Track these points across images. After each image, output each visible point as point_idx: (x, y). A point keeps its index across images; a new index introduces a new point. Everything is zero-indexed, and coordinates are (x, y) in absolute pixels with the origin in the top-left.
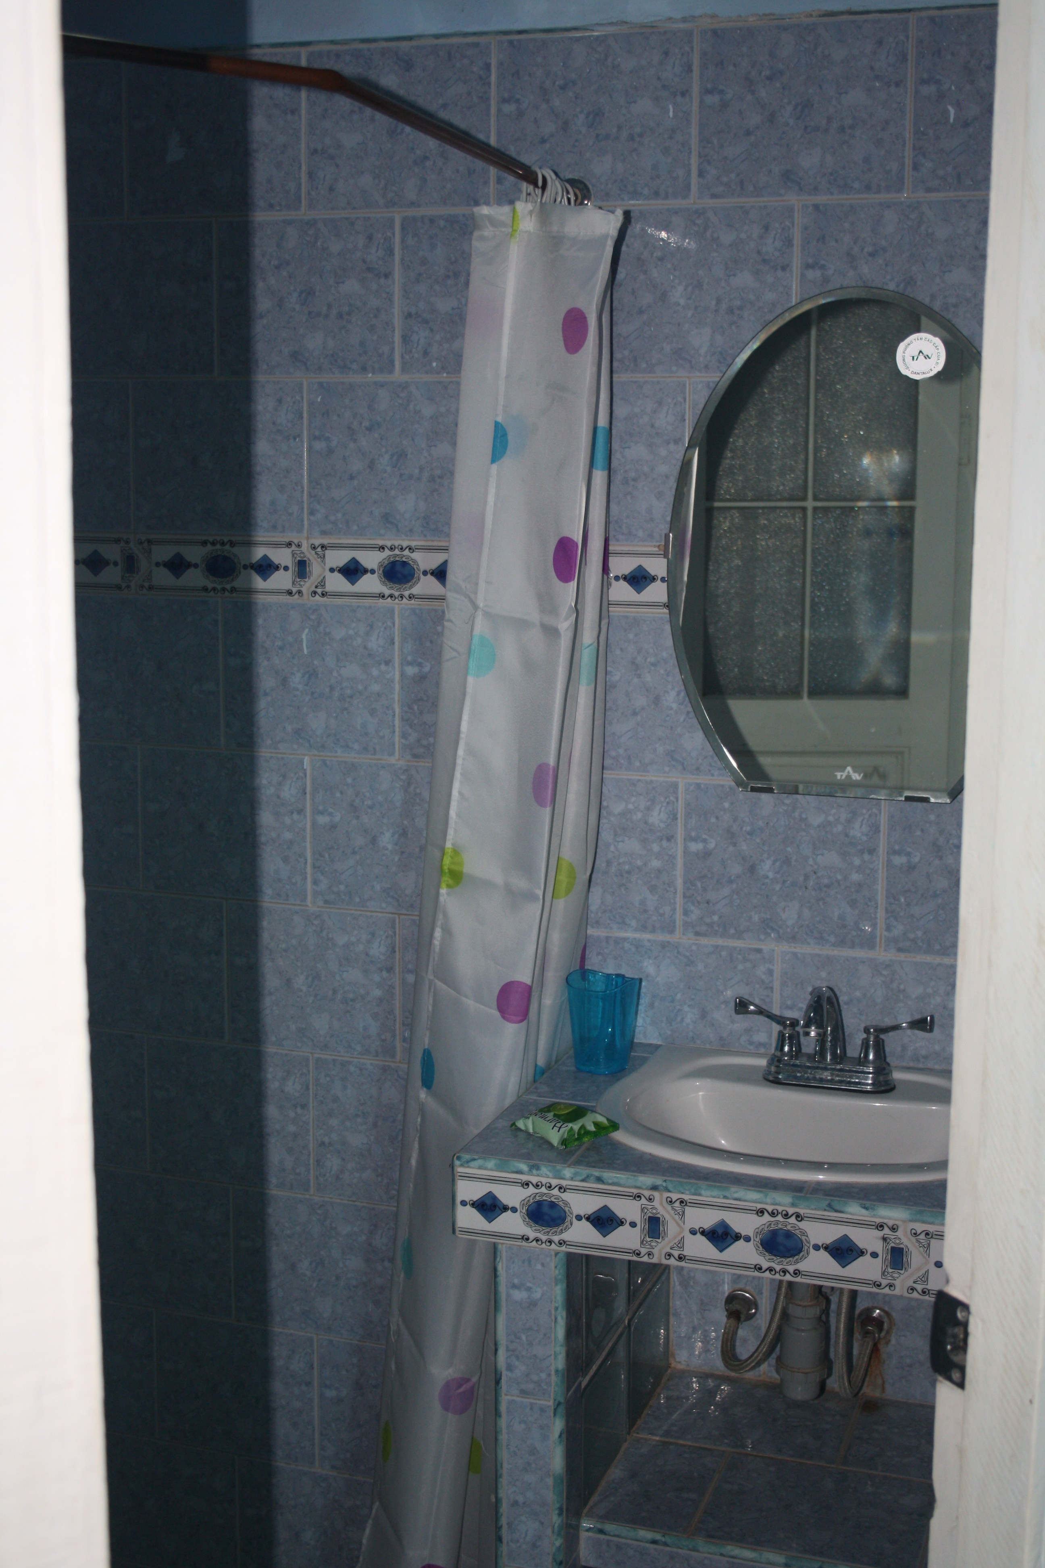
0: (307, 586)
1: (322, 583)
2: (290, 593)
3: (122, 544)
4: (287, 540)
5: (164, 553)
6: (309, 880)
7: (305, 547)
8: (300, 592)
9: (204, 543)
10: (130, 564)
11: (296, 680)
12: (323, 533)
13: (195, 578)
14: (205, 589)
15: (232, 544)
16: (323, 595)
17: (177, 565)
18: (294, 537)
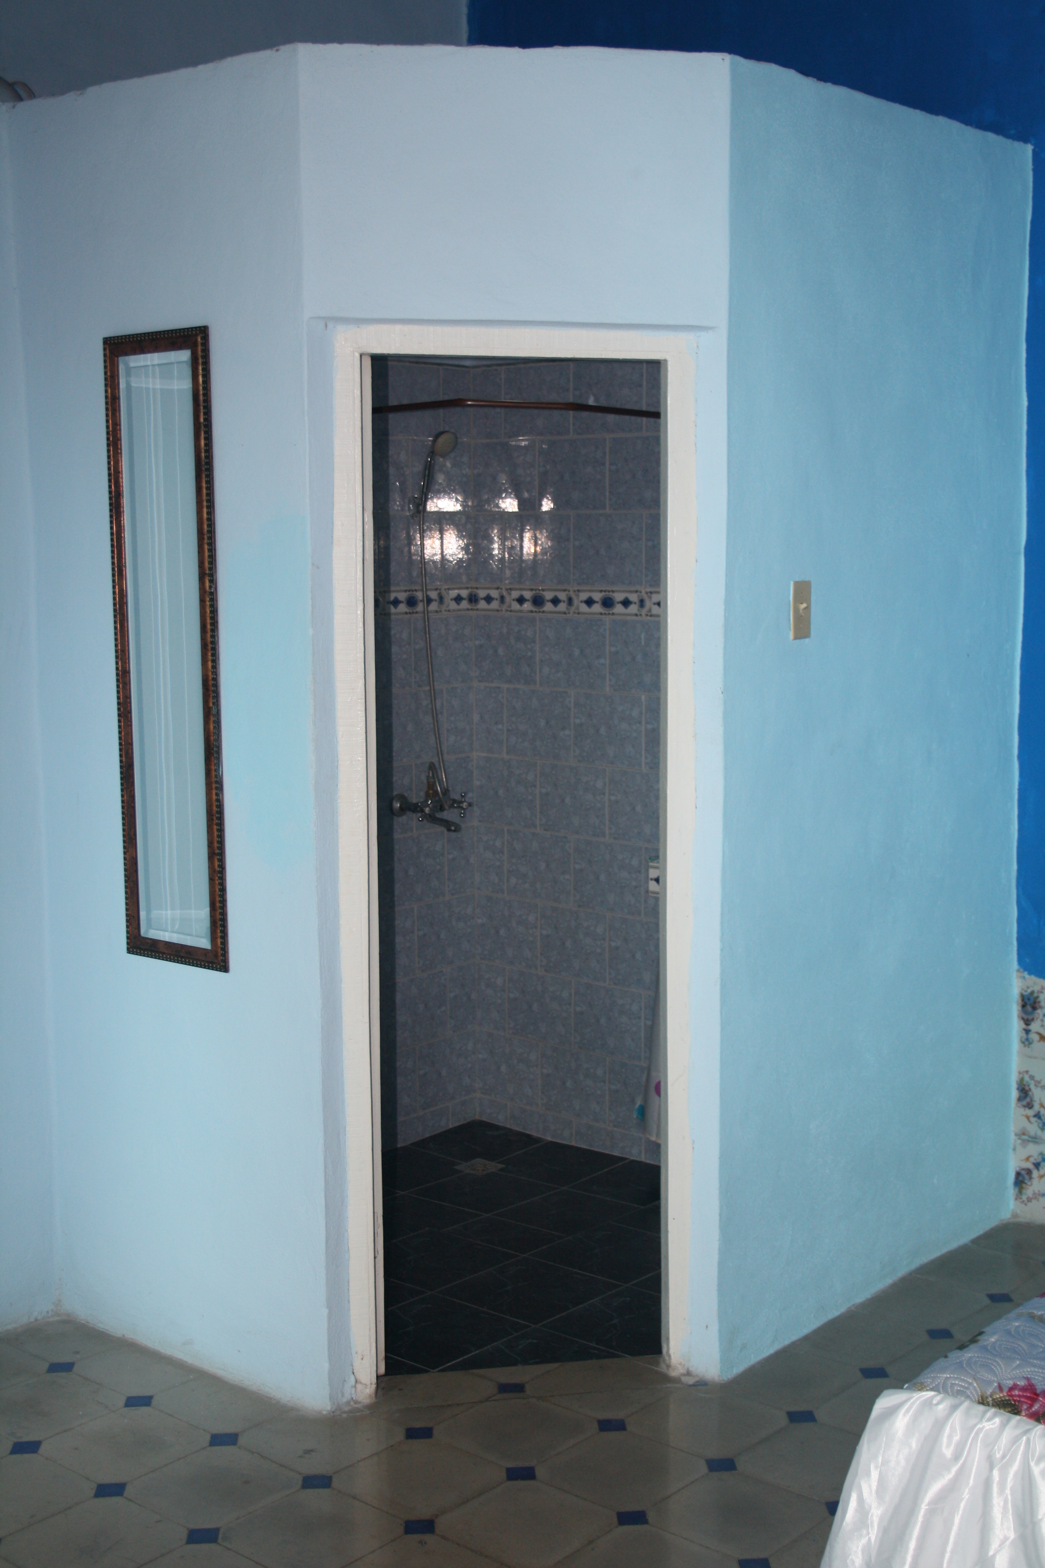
0: (644, 611)
1: (650, 610)
2: (636, 615)
3: (500, 590)
4: (636, 589)
5: (584, 596)
6: (643, 757)
7: (643, 592)
8: (641, 615)
9: (601, 591)
10: (570, 601)
11: (639, 658)
12: (651, 586)
13: (597, 608)
14: (601, 614)
15: (613, 591)
16: (651, 616)
17: (590, 602)
18: (638, 588)
